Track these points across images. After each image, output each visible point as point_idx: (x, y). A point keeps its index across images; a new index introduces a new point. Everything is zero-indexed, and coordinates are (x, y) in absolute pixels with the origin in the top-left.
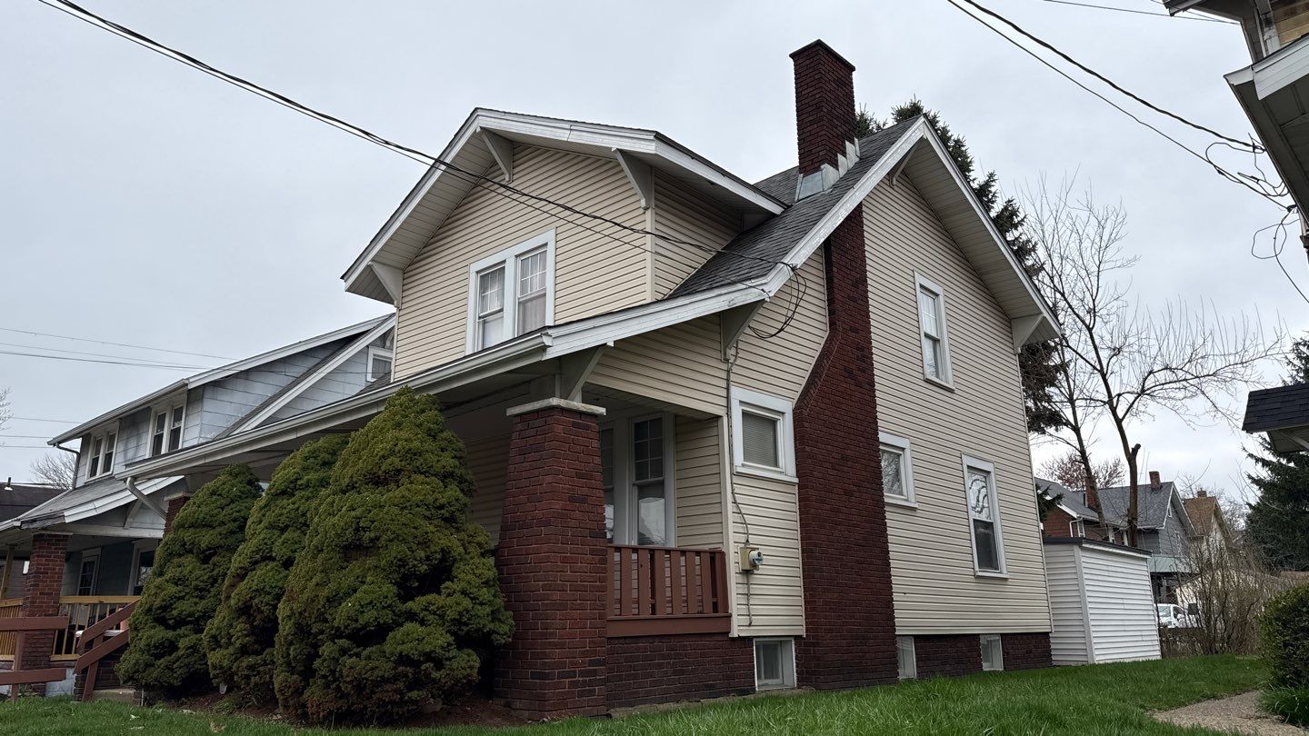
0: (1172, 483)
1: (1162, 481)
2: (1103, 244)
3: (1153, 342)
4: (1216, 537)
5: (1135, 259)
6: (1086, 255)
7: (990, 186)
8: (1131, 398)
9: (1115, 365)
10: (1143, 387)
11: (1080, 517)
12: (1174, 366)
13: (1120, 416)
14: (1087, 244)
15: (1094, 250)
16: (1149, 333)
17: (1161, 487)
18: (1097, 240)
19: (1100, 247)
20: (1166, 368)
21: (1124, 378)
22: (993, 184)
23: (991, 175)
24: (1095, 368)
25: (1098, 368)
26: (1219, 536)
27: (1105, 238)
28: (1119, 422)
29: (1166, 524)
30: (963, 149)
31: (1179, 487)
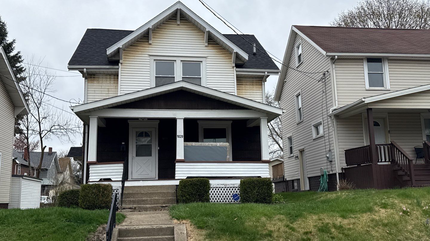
0: (56, 152)
1: (53, 151)
2: (48, 84)
3: (56, 117)
4: (67, 172)
5: (56, 91)
6: (42, 85)
7: (13, 44)
8: (46, 132)
9: (43, 121)
10: (51, 129)
11: (20, 163)
12: (61, 125)
13: (42, 137)
14: (42, 82)
15: (44, 85)
16: (55, 114)
17: (52, 153)
18: (46, 82)
19: (47, 84)
20: (58, 125)
21: (46, 126)
22: (14, 43)
23: (14, 40)
24: (37, 120)
25: (38, 120)
26: (68, 172)
27: (49, 82)
28: (41, 138)
29: (51, 167)
30: (5, 27)
31: (58, 154)
